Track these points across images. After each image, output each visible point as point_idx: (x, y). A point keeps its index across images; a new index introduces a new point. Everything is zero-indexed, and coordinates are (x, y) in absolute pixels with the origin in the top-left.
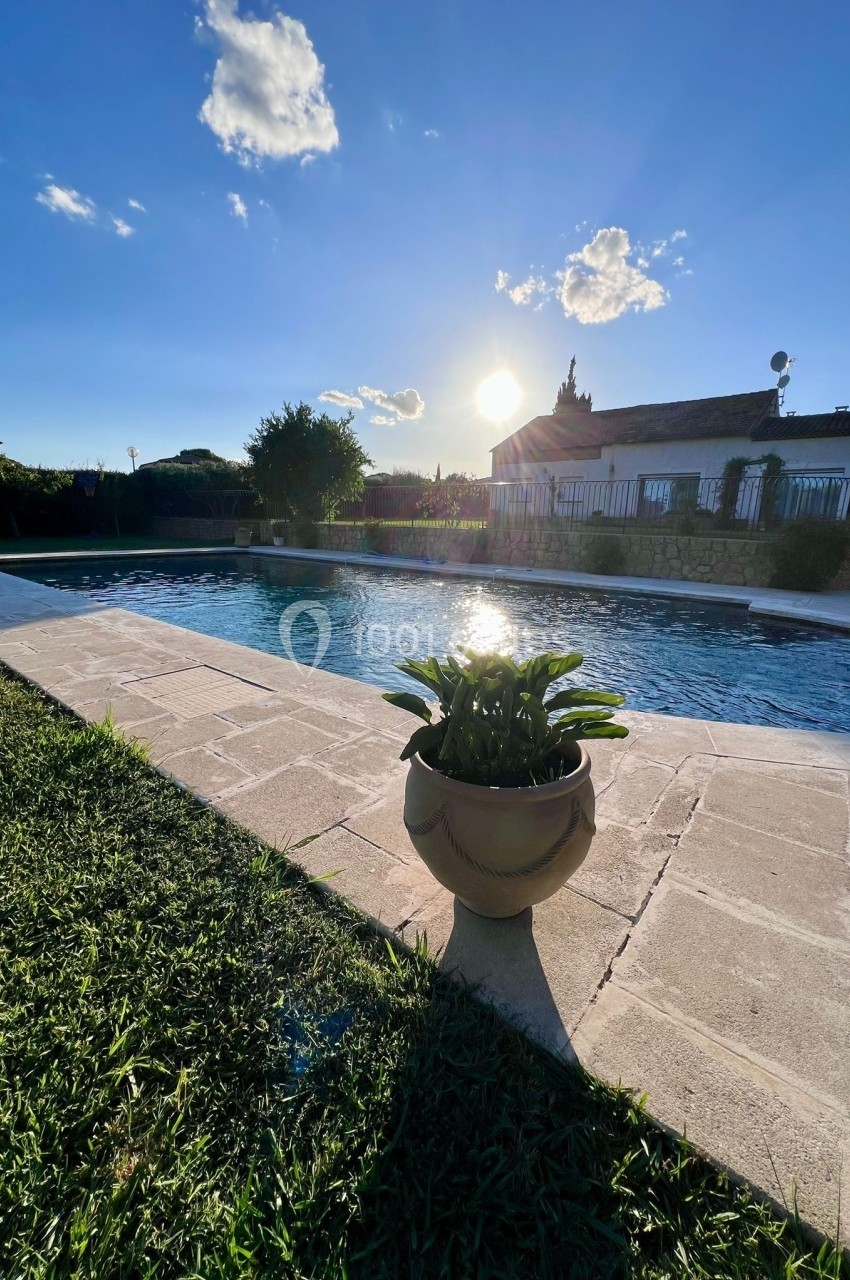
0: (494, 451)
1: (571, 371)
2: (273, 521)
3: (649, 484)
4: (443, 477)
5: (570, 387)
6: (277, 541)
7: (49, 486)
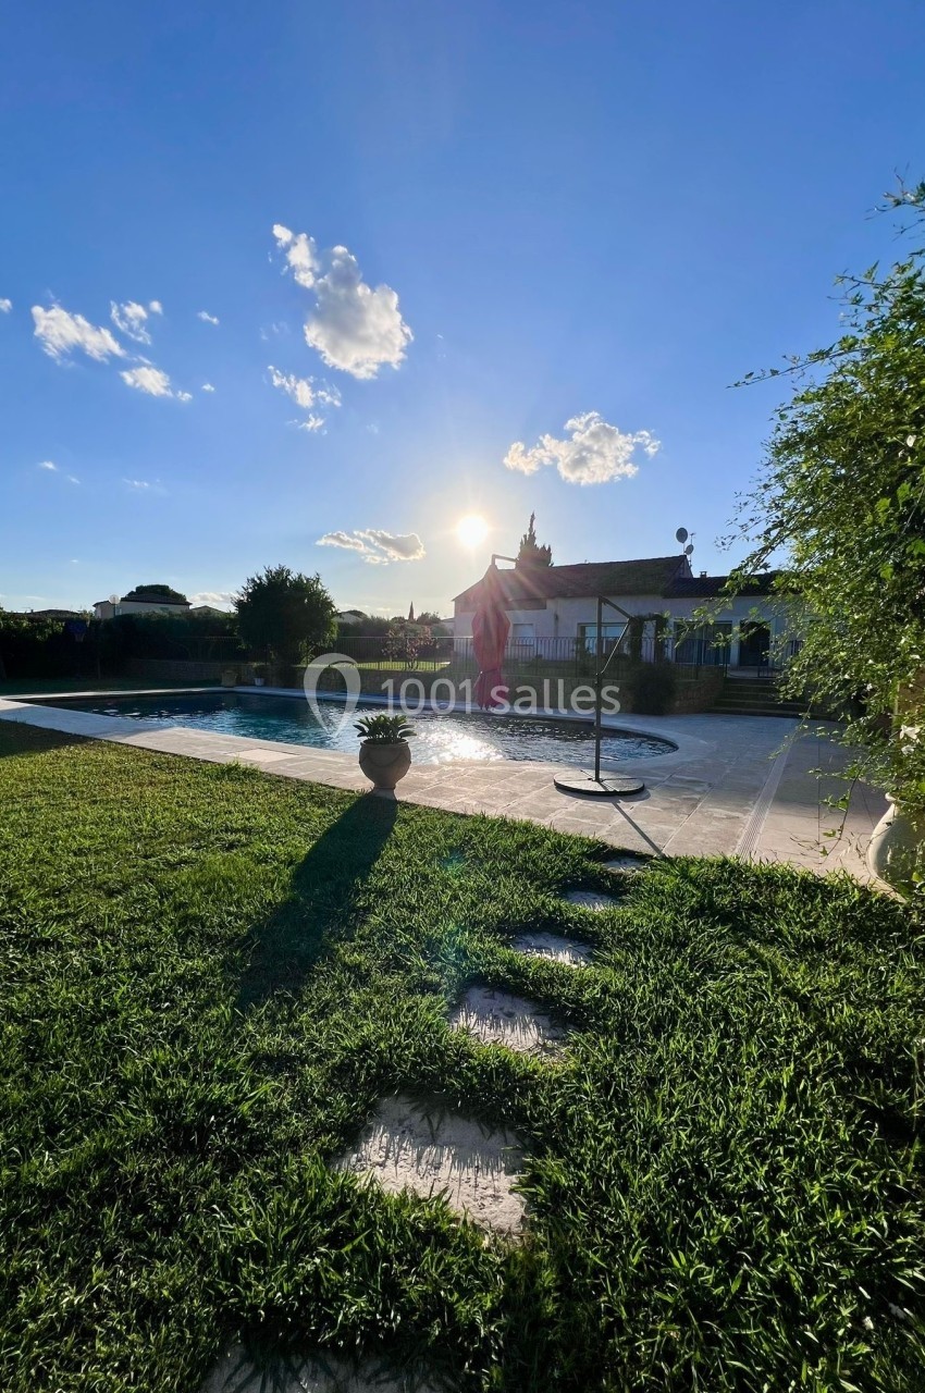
0: (456, 600)
1: (531, 525)
2: (255, 665)
3: (587, 629)
4: (416, 617)
5: (530, 539)
6: (258, 682)
7: (42, 633)
